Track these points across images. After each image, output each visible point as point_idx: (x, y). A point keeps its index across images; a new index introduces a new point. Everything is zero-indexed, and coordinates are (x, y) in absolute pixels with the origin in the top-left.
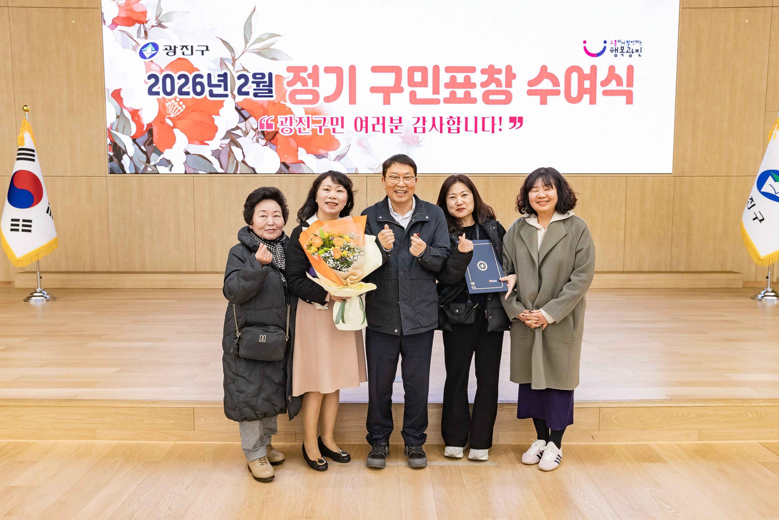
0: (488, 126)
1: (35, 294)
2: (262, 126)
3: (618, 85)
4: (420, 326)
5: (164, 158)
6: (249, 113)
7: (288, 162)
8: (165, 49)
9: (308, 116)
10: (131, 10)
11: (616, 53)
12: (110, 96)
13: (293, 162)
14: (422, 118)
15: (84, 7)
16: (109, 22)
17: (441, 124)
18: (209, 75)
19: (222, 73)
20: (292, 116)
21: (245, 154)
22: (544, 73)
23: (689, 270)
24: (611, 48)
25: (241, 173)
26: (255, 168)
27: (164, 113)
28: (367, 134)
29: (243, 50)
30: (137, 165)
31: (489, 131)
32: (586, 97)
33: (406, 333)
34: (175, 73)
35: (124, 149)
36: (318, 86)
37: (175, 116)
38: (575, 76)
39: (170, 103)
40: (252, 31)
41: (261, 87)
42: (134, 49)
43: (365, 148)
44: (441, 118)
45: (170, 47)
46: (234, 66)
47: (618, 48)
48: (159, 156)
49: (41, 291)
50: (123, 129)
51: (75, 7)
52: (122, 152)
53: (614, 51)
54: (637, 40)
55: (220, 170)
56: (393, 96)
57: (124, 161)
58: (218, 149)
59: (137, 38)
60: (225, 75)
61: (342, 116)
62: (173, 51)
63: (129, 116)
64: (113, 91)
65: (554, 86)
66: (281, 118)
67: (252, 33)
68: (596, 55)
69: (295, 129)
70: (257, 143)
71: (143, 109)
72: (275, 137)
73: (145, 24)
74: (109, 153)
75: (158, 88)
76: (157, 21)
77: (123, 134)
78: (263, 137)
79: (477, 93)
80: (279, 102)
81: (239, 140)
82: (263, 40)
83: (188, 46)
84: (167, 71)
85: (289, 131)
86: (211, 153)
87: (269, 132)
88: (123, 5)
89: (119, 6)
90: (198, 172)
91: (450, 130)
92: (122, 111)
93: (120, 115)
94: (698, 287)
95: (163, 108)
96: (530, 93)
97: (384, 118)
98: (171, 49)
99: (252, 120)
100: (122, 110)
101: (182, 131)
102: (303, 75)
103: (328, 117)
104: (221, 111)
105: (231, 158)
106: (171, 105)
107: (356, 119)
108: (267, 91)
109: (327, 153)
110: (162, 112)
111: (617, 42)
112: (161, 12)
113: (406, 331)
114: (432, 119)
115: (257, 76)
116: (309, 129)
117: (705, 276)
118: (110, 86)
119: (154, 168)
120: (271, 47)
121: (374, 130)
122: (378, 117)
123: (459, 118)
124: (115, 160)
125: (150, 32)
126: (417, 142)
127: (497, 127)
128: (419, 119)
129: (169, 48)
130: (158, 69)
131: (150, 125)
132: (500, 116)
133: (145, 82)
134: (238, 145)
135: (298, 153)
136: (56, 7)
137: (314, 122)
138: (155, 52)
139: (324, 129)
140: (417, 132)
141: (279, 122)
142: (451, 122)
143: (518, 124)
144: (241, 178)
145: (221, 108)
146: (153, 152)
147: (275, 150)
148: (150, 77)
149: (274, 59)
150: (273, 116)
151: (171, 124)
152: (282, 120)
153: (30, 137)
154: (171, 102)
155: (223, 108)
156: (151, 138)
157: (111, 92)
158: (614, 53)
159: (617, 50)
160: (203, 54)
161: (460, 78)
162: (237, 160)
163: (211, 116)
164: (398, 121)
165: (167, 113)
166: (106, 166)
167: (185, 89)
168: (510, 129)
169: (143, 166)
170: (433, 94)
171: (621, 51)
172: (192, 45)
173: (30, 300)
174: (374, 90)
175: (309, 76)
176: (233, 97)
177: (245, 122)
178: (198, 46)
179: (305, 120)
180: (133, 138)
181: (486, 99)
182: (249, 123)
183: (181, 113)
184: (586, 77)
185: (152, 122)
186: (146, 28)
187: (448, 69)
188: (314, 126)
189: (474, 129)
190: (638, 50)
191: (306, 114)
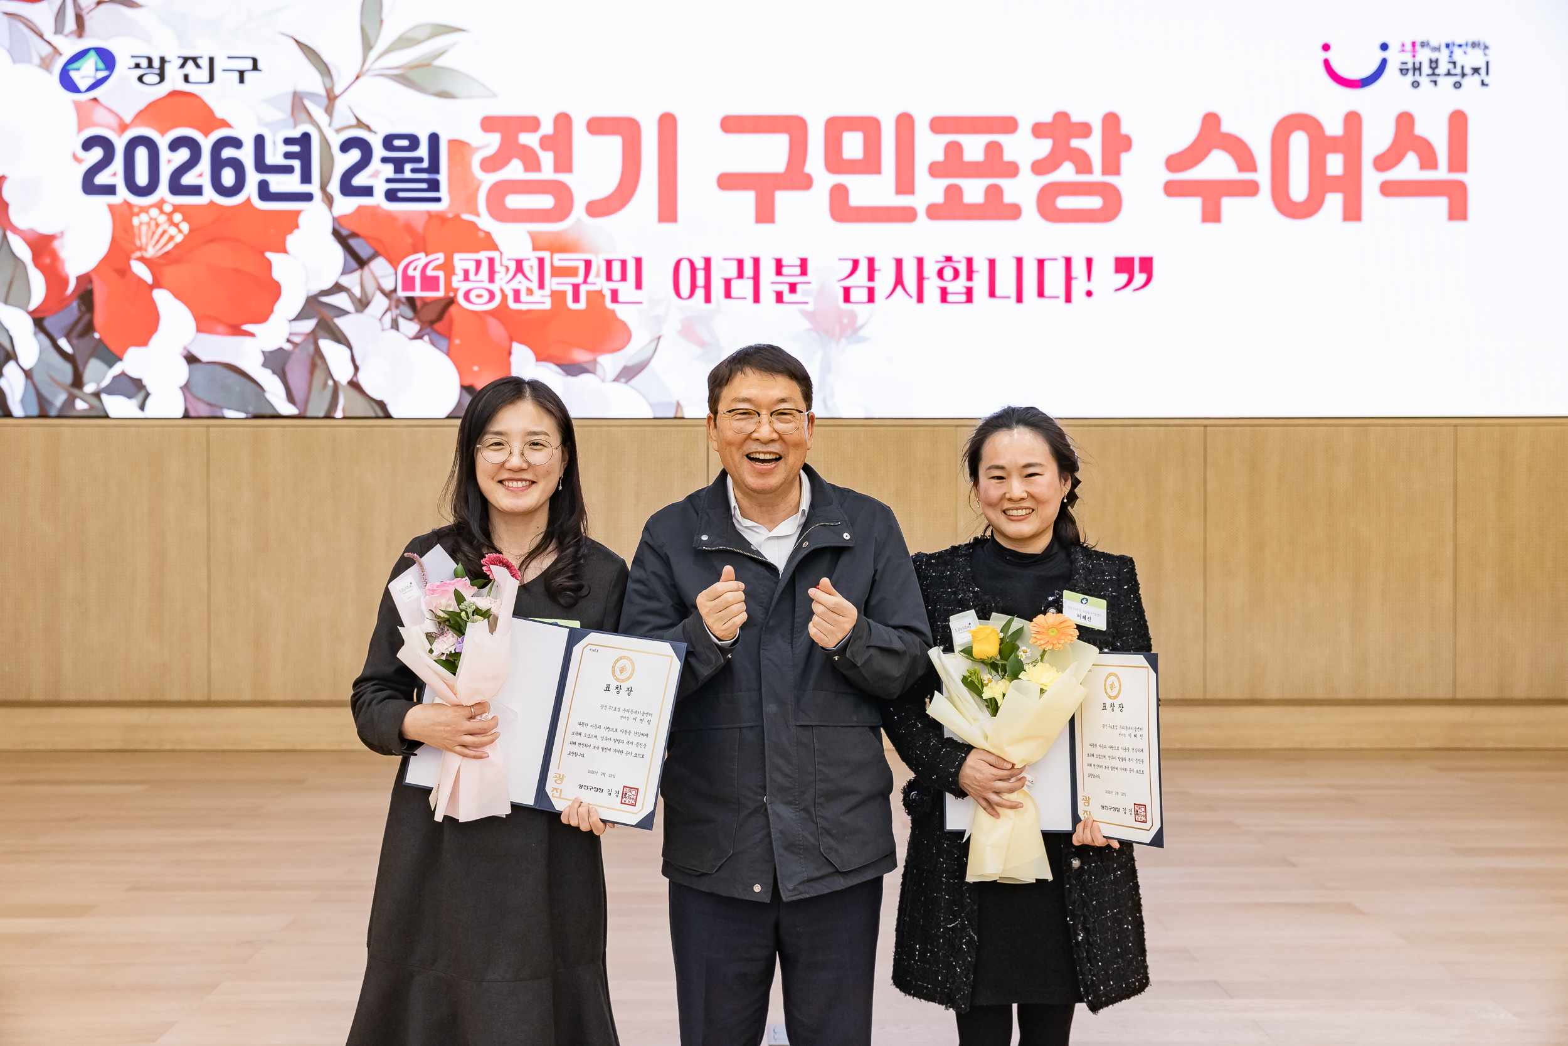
0: (1054, 283)
2: (408, 283)
3: (1423, 167)
4: (831, 870)
5: (123, 374)
6: (373, 247)
8: (133, 66)
9: (541, 254)
11: (1417, 78)
14: (866, 260)
17: (921, 279)
18: (260, 141)
19: (296, 133)
20: (495, 254)
21: (358, 362)
22: (1211, 135)
24: (1403, 63)
25: (348, 415)
26: (386, 401)
27: (126, 245)
28: (708, 305)
29: (359, 69)
30: (46, 393)
31: (1057, 297)
32: (1334, 202)
33: (789, 894)
34: (163, 133)
35: (9, 348)
36: (569, 170)
37: (159, 254)
38: (1299, 143)
39: (144, 217)
40: (385, 15)
41: (408, 174)
42: (45, 64)
43: (702, 344)
44: (920, 261)
45: (150, 60)
46: (332, 114)
47: (1420, 63)
48: (110, 365)
52: (2, 356)
53: (1411, 73)
54: (1476, 40)
55: (285, 408)
56: (783, 199)
57: (8, 380)
58: (281, 349)
59: (56, 33)
60: (306, 137)
61: (638, 255)
62: (158, 71)
63: (23, 251)
65: (1241, 169)
66: (462, 261)
67: (385, 22)
68: (1360, 84)
69: (502, 291)
70: (394, 332)
71: (66, 236)
72: (447, 316)
75: (113, 175)
77: (6, 302)
78: (410, 314)
79: (1022, 190)
80: (457, 217)
81: (340, 322)
82: (415, 42)
83: (201, 57)
84: (137, 126)
85: (486, 296)
86: (261, 359)
87: (428, 301)
90: (222, 413)
91: (944, 292)
92: (5, 243)
95: (126, 231)
96: (1172, 189)
97: (756, 261)
98: (150, 65)
99: (380, 267)
100: (5, 236)
101: (178, 295)
102: (529, 139)
103: (596, 254)
104: (291, 241)
105: (319, 375)
106: (148, 224)
107: (678, 264)
108: (424, 186)
109: (595, 361)
110: (121, 242)
111: (1418, 47)
113: (791, 886)
114: (893, 261)
115: (397, 143)
116: (542, 292)
119: (95, 401)
120: (439, 62)
121: (728, 295)
122: (740, 256)
123: (970, 261)
125: (91, 18)
126: (850, 330)
127: (1079, 286)
128: (856, 263)
129: (144, 63)
130: (114, 122)
131: (85, 280)
132: (1089, 256)
133: (76, 158)
134: (340, 338)
135: (513, 359)
137: (557, 272)
138: (104, 74)
139: (588, 293)
140: (853, 298)
141: (456, 272)
142: (948, 273)
143: (1139, 278)
144: (348, 432)
145: (291, 232)
146: (94, 354)
147: (445, 349)
148: (88, 145)
149: (443, 95)
150: (440, 257)
151: (147, 276)
152: (466, 267)
154: (147, 212)
155: (296, 232)
156: (87, 317)
158: (1410, 78)
159: (1417, 69)
160: (242, 80)
161: (974, 147)
162: (336, 377)
163: (262, 253)
164: (798, 271)
165: (135, 245)
167: (188, 180)
168: (1117, 290)
169: (63, 397)
170: (896, 193)
171: (1430, 72)
172: (211, 56)
174: (728, 182)
175: (545, 143)
176: (326, 200)
177: (357, 274)
178: (229, 57)
179: (531, 267)
180: (38, 315)
181: (1047, 208)
182: (373, 274)
183: (177, 246)
184: (1334, 145)
185: (93, 270)
186: (79, 6)
187: (939, 125)
188: (558, 284)
189: (1013, 293)
190: (1479, 68)
191: (535, 249)
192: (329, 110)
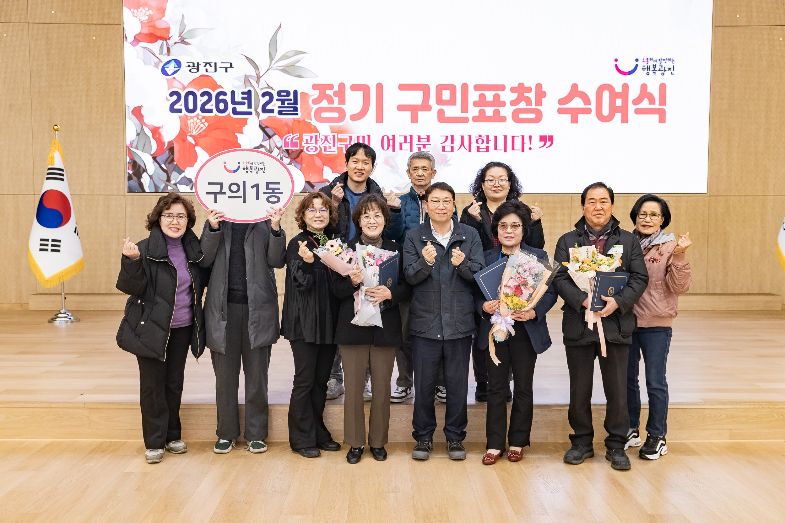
0: (518, 145)
1: (59, 315)
2: (286, 144)
3: (650, 104)
4: (458, 332)
5: (185, 177)
6: (273, 131)
7: (312, 181)
8: (188, 66)
9: (334, 134)
10: (154, 27)
11: (648, 71)
12: (131, 113)
13: (318, 181)
14: (451, 136)
15: (106, 23)
16: (131, 38)
17: (470, 143)
18: (233, 93)
19: (246, 90)
20: (318, 134)
22: (575, 91)
23: (725, 292)
24: (643, 66)
27: (185, 131)
28: (394, 152)
29: (268, 67)
30: (157, 184)
31: (519, 150)
32: (618, 116)
34: (198, 91)
35: (144, 168)
36: (344, 104)
37: (197, 134)
38: (606, 95)
39: (192, 121)
40: (277, 48)
41: (286, 105)
42: (156, 65)
43: (392, 167)
44: (470, 137)
45: (194, 64)
46: (259, 83)
47: (650, 66)
48: (180, 174)
49: (65, 312)
50: (143, 147)
51: (97, 23)
52: (141, 170)
53: (646, 69)
54: (670, 58)
56: (421, 114)
57: (144, 179)
59: (159, 54)
60: (250, 91)
61: (369, 135)
62: (196, 68)
63: (149, 134)
64: (133, 108)
65: (585, 104)
66: (306, 137)
67: (278, 50)
69: (320, 147)
71: (164, 127)
72: (300, 156)
73: (168, 41)
74: (128, 171)
75: (180, 105)
76: (180, 37)
77: (143, 152)
78: (287, 155)
79: (507, 111)
80: (304, 120)
82: (288, 57)
83: (212, 63)
84: (189, 88)
85: (314, 149)
87: (294, 150)
88: (146, 22)
89: (142, 22)
91: (478, 148)
92: (142, 129)
93: (140, 132)
94: (735, 309)
95: (185, 126)
96: (560, 111)
97: (411, 137)
98: (194, 66)
99: (276, 138)
100: (142, 127)
101: (204, 148)
102: (330, 92)
103: (354, 135)
104: (245, 129)
106: (193, 123)
107: (383, 138)
108: (292, 109)
110: (183, 129)
111: (649, 60)
112: (185, 28)
113: (447, 336)
114: (460, 137)
115: (282, 94)
116: (334, 148)
117: (742, 298)
118: (131, 103)
119: (175, 187)
120: (296, 65)
121: (401, 149)
122: (405, 135)
123: (488, 137)
124: (135, 178)
125: (173, 48)
126: (445, 161)
127: (527, 146)
128: (447, 137)
129: (191, 65)
130: (180, 86)
131: (171, 143)
132: (530, 135)
133: (167, 99)
135: (324, 172)
136: (77, 23)
137: (340, 140)
138: (178, 69)
140: (445, 151)
141: (304, 140)
142: (480, 141)
143: (548, 143)
145: (244, 126)
146: (174, 170)
147: (300, 169)
148: (172, 94)
149: (299, 76)
150: (298, 134)
151: (193, 142)
152: (307, 139)
153: (60, 156)
154: (193, 119)
155: (246, 126)
156: (171, 157)
157: (131, 109)
158: (646, 71)
159: (649, 68)
160: (226, 71)
161: (489, 96)
163: (234, 134)
164: (426, 140)
165: (189, 131)
166: (125, 184)
167: (207, 107)
168: (540, 147)
169: (163, 185)
170: (462, 112)
171: (653, 69)
172: (215, 62)
173: (55, 321)
174: (401, 108)
175: (335, 94)
176: (257, 115)
177: (269, 140)
178: (222, 63)
179: (331, 138)
180: (154, 156)
181: (516, 117)
182: (274, 141)
183: (203, 131)
184: (618, 95)
185: (173, 140)
186: (168, 44)
187: (477, 88)
188: (340, 145)
189: (503, 148)
190: (671, 68)
191: (331, 132)
192: (258, 82)
